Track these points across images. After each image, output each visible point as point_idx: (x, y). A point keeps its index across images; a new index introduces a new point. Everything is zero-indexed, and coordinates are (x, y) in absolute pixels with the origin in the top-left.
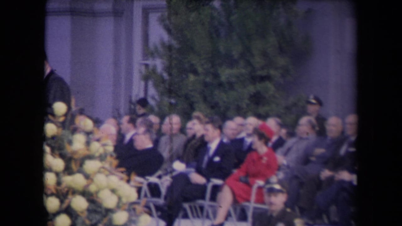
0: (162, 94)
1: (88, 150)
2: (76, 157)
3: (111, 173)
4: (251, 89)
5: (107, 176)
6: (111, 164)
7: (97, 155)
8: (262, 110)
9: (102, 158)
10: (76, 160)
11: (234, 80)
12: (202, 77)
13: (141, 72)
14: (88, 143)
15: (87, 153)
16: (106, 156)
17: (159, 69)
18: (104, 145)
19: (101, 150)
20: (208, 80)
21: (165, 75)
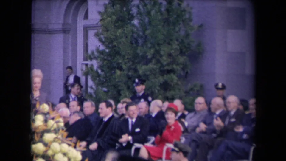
0: (97, 85)
1: (46, 126)
2: (37, 131)
3: (63, 142)
4: (161, 79)
5: (60, 144)
6: (62, 136)
7: (52, 129)
8: (169, 94)
9: (56, 131)
10: (37, 133)
11: (148, 73)
12: (125, 72)
13: (82, 70)
14: (46, 121)
15: (45, 128)
16: (59, 130)
17: (95, 67)
18: (57, 122)
19: (55, 126)
20: (130, 74)
21: (99, 71)
